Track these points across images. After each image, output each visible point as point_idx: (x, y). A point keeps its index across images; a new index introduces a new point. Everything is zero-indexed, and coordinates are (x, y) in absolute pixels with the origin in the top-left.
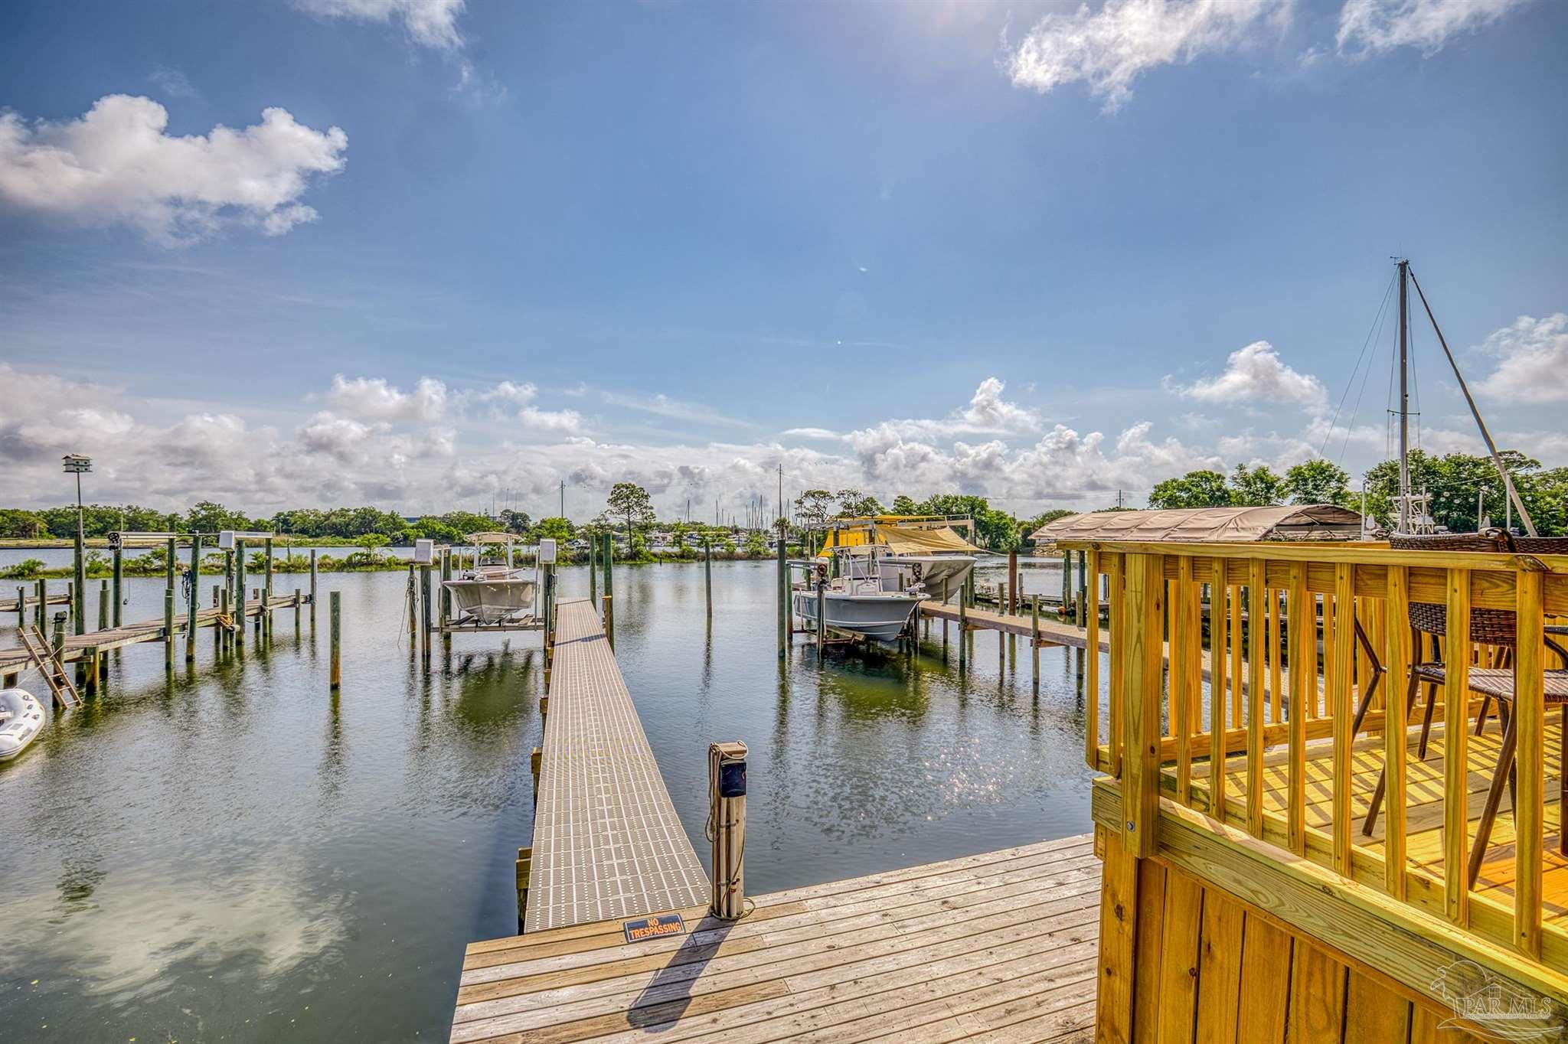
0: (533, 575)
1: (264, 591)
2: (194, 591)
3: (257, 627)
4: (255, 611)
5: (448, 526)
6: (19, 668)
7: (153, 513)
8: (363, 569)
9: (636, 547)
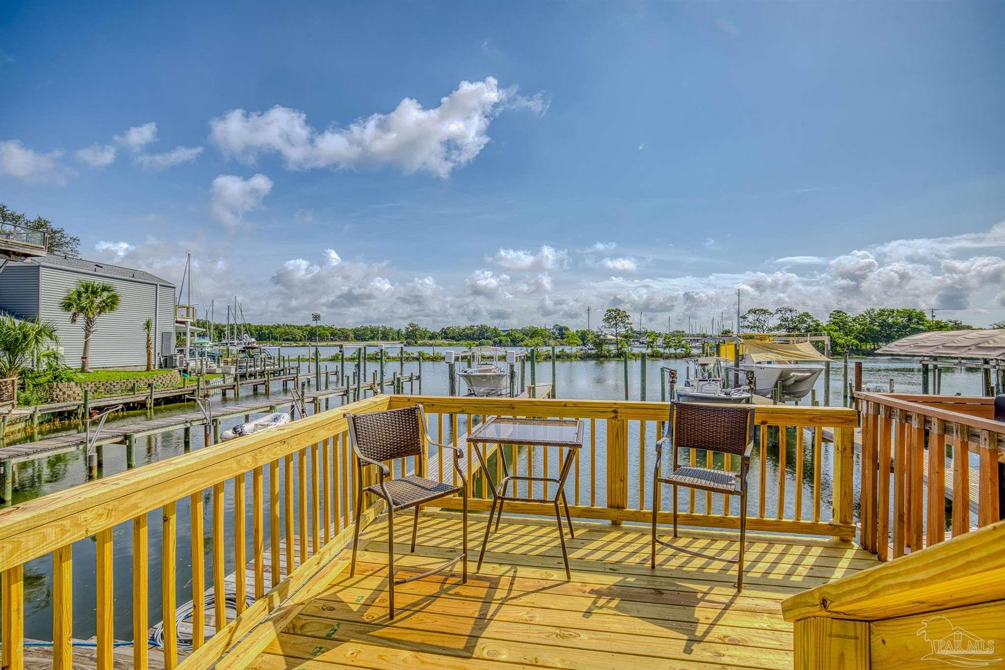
4: (390, 383)
7: (391, 329)
9: (621, 349)
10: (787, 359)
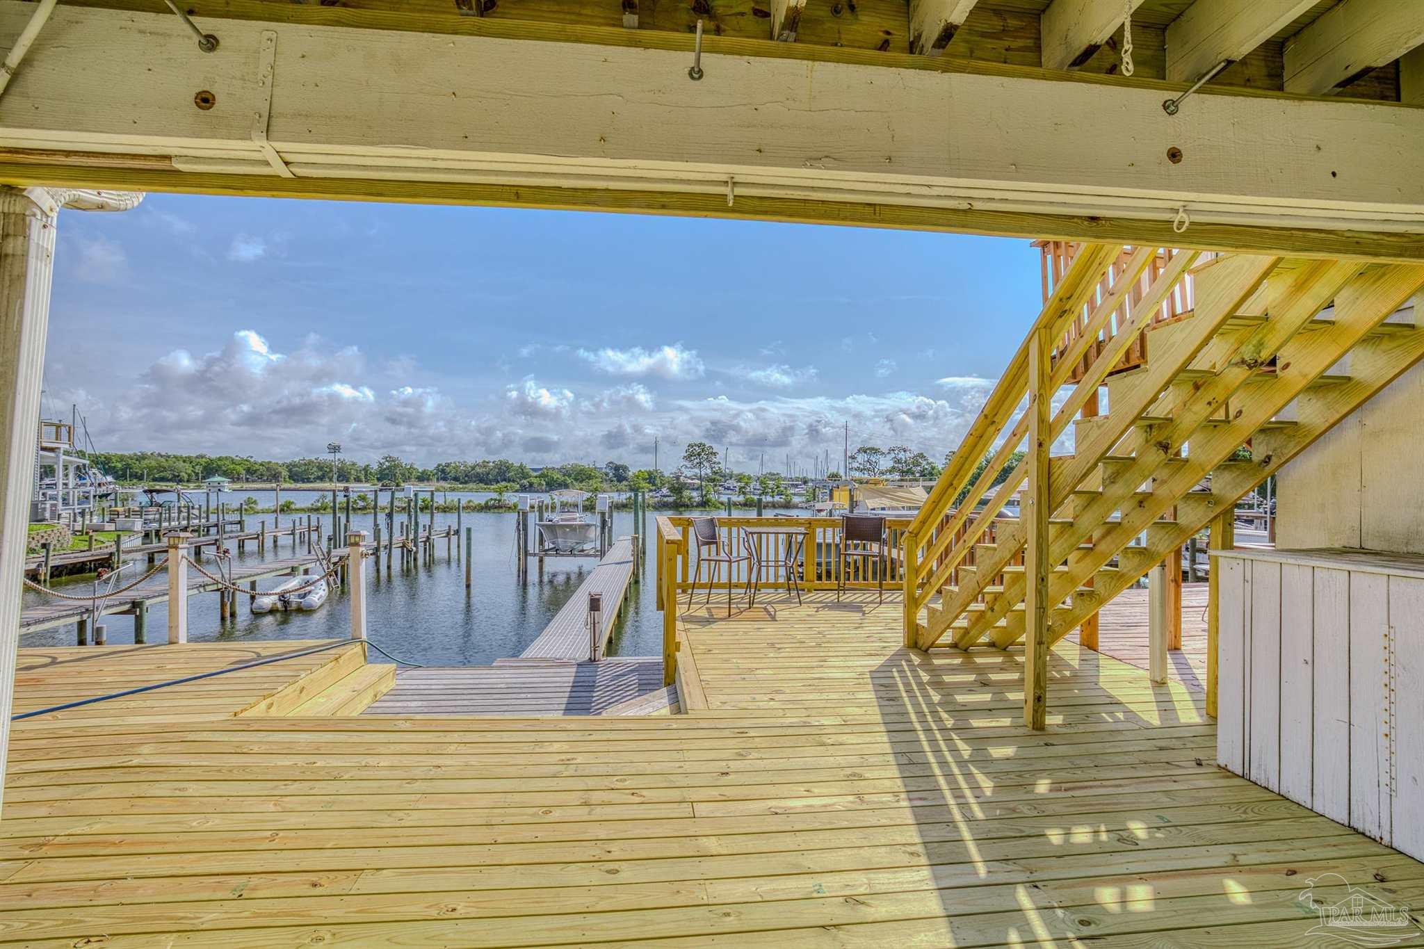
0: (594, 520)
1: (430, 526)
2: (392, 525)
3: (425, 549)
4: (424, 539)
5: (564, 476)
6: (308, 566)
8: (496, 510)
9: (706, 496)
10: (900, 505)
